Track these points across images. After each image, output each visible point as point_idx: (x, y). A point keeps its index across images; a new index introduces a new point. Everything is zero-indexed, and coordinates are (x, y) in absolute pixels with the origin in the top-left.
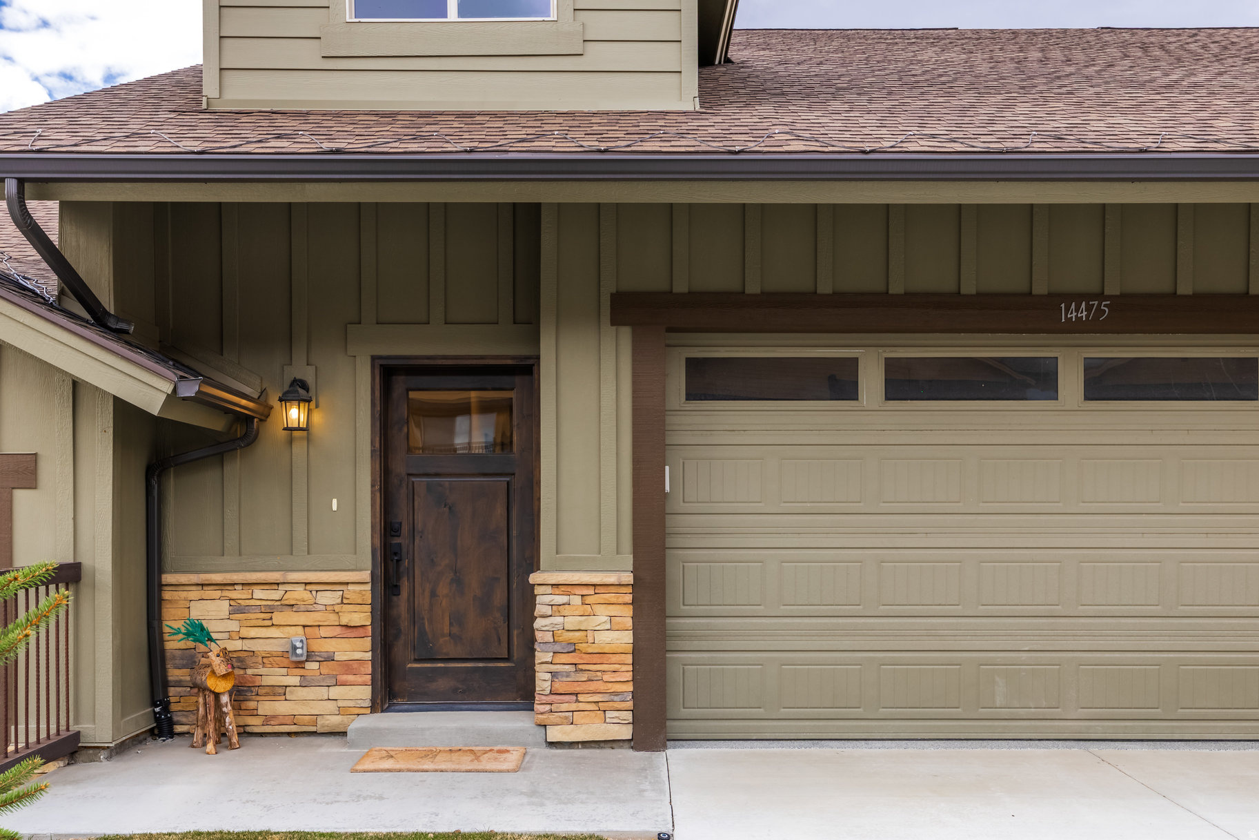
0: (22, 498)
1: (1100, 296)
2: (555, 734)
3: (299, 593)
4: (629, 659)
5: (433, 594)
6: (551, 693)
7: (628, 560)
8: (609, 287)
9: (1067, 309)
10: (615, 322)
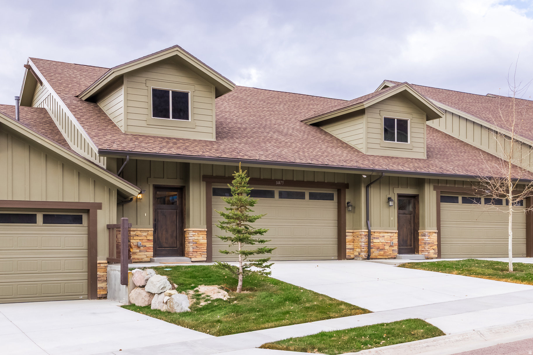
0: (99, 211)
1: (282, 180)
2: (193, 260)
3: (139, 233)
4: (206, 245)
5: (162, 234)
6: (193, 252)
7: (205, 226)
8: (202, 175)
9: (277, 182)
10: (203, 181)
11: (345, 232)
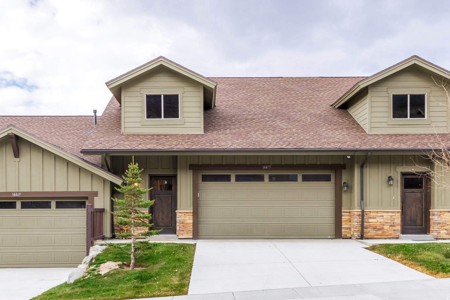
0: (95, 198)
1: (269, 165)
2: (180, 237)
4: (192, 225)
5: (159, 215)
6: (179, 230)
7: (192, 208)
8: (189, 164)
9: (264, 167)
10: (190, 169)
11: (341, 212)
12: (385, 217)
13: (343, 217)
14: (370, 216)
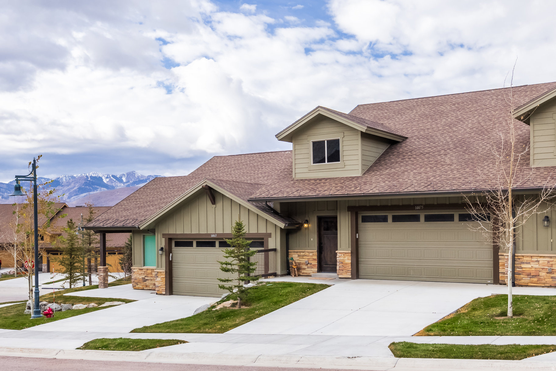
0: (269, 239)
1: (422, 205)
2: (340, 276)
3: (307, 254)
4: (350, 265)
5: (327, 254)
6: (339, 270)
7: (350, 249)
8: (347, 206)
9: (417, 207)
10: (348, 211)
11: (498, 256)
12: (540, 262)
13: (500, 261)
14: (523, 261)
